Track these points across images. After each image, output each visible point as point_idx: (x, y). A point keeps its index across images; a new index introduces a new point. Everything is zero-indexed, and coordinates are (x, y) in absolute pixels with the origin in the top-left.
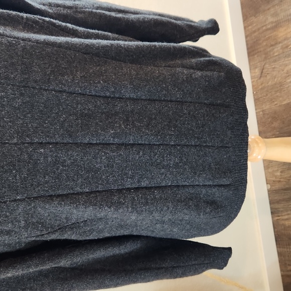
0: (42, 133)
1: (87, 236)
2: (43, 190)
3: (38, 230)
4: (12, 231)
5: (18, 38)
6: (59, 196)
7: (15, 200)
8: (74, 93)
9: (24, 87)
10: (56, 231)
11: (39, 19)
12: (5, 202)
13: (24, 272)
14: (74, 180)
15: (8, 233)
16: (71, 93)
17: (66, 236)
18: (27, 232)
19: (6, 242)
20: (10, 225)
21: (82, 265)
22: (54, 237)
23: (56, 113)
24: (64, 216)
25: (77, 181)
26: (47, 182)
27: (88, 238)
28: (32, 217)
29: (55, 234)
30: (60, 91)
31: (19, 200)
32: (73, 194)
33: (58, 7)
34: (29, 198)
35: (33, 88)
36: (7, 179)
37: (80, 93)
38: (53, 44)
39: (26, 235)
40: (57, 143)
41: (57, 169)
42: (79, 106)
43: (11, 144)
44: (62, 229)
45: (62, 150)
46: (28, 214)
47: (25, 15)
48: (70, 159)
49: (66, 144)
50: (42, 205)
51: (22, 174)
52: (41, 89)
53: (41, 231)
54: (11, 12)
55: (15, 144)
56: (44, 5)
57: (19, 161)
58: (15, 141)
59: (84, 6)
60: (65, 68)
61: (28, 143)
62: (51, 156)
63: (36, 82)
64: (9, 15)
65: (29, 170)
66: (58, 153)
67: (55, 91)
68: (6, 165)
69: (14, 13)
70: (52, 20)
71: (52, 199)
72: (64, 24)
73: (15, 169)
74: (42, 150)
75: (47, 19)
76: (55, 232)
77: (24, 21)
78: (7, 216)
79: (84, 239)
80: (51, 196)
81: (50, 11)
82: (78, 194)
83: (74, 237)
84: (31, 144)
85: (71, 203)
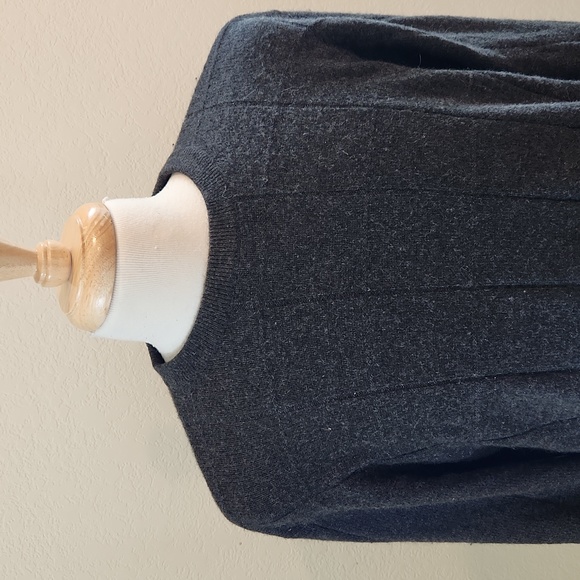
0: (511, 269)
1: (574, 445)
2: (512, 365)
3: (499, 429)
4: (461, 430)
5: (467, 115)
6: (536, 374)
7: (470, 380)
8: (560, 200)
9: (483, 195)
10: (526, 433)
11: (492, 75)
12: (455, 382)
13: (473, 498)
14: (561, 349)
15: (456, 431)
16: (556, 200)
17: (540, 444)
18: (482, 431)
19: (449, 446)
20: (459, 419)
21: (559, 497)
22: (521, 443)
23: (532, 236)
24: (540, 409)
25: (565, 350)
26: (518, 352)
27: (574, 450)
28: (493, 408)
29: (524, 438)
30: (538, 198)
31: (475, 379)
32: (559, 371)
33: (513, 47)
34: (489, 377)
35: (496, 196)
36: (459, 346)
37: (570, 199)
38: (522, 118)
39: (481, 438)
40: (533, 286)
41: (535, 330)
42: (570, 222)
43: (465, 289)
44: (536, 430)
45: (542, 298)
46: (487, 403)
47: (470, 73)
48: (554, 313)
49: (548, 287)
50: (510, 389)
51: (481, 338)
52: (508, 196)
53: (505, 431)
54: (450, 71)
55: (471, 289)
56: (491, 47)
57: (476, 317)
58: (470, 283)
59: (557, 38)
60: (544, 158)
61: (489, 287)
62: (526, 307)
63: (500, 185)
64: (448, 77)
65: (490, 331)
66: (537, 303)
67: (530, 199)
68: (458, 322)
69: (454, 72)
70: (510, 73)
71: (526, 381)
72: (530, 78)
73: (470, 330)
74: (511, 299)
75: (503, 73)
76: (524, 435)
77: (471, 83)
78: (456, 405)
79: (567, 450)
80: (524, 374)
81: (502, 56)
82: (568, 372)
83: (552, 447)
84: (494, 288)
85: (556, 387)
